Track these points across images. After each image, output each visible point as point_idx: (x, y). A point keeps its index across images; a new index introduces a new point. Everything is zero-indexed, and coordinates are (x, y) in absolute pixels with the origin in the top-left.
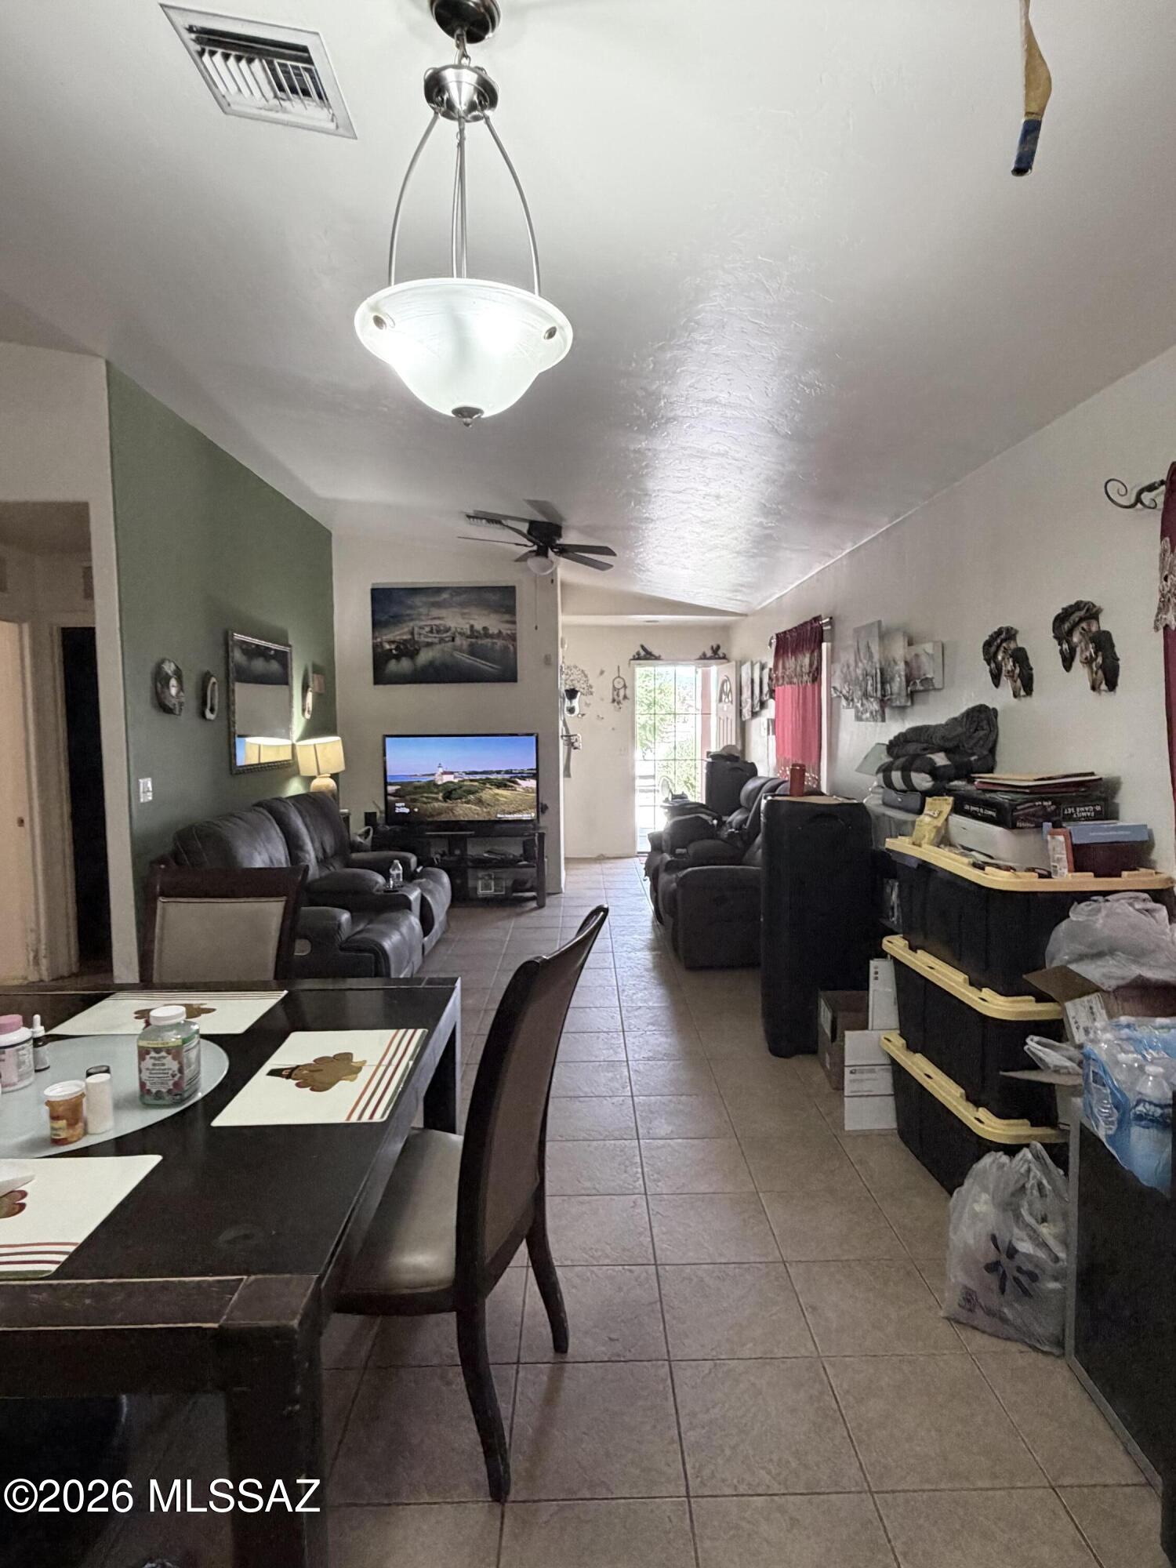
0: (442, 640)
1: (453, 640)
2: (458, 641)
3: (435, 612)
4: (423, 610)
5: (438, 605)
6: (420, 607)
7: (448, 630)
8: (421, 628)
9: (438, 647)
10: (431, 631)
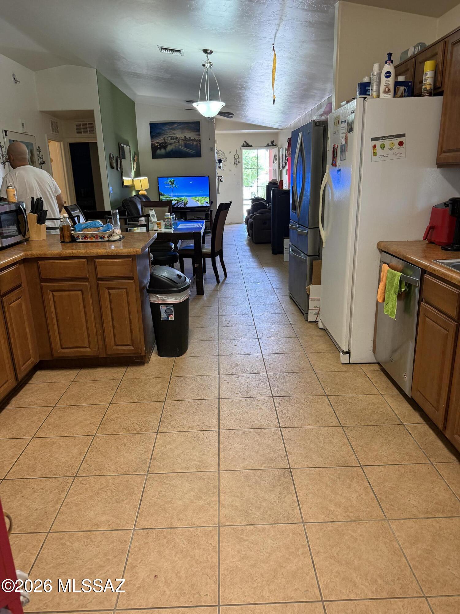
0: (175, 142)
1: (179, 142)
2: (180, 142)
3: (173, 132)
4: (168, 131)
5: (173, 129)
6: (167, 130)
7: (177, 138)
8: (167, 138)
9: (174, 144)
10: (171, 139)
